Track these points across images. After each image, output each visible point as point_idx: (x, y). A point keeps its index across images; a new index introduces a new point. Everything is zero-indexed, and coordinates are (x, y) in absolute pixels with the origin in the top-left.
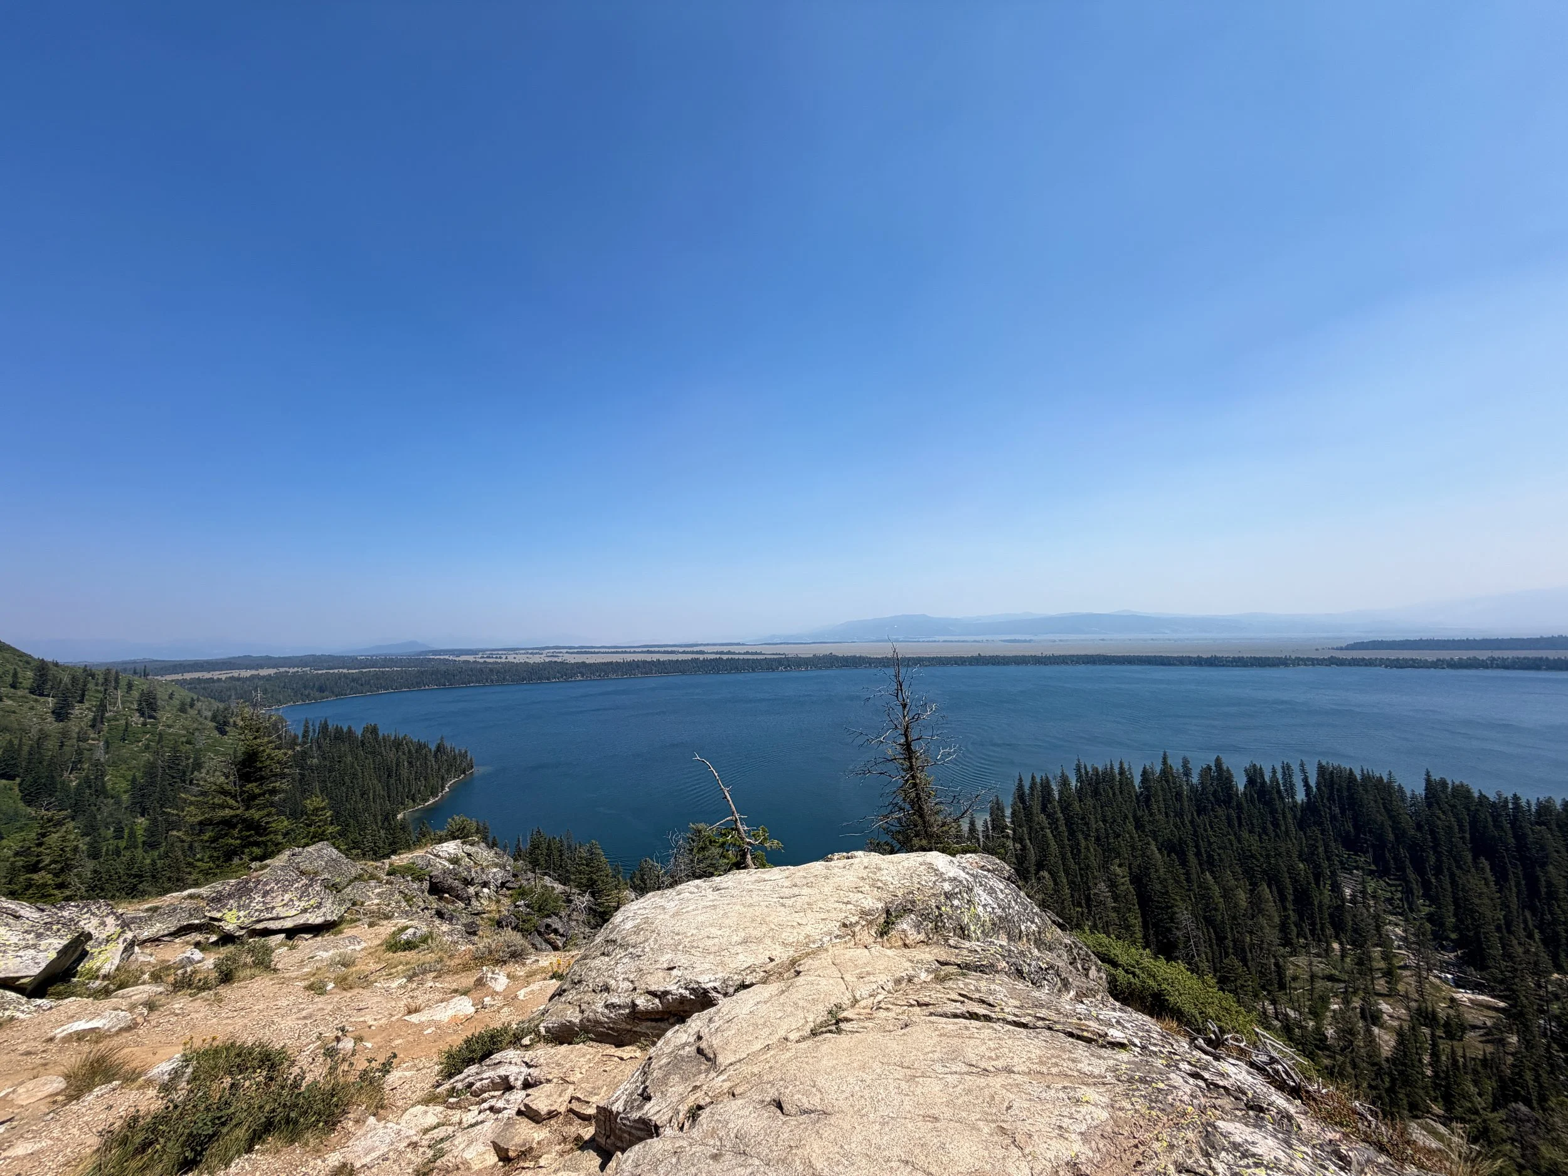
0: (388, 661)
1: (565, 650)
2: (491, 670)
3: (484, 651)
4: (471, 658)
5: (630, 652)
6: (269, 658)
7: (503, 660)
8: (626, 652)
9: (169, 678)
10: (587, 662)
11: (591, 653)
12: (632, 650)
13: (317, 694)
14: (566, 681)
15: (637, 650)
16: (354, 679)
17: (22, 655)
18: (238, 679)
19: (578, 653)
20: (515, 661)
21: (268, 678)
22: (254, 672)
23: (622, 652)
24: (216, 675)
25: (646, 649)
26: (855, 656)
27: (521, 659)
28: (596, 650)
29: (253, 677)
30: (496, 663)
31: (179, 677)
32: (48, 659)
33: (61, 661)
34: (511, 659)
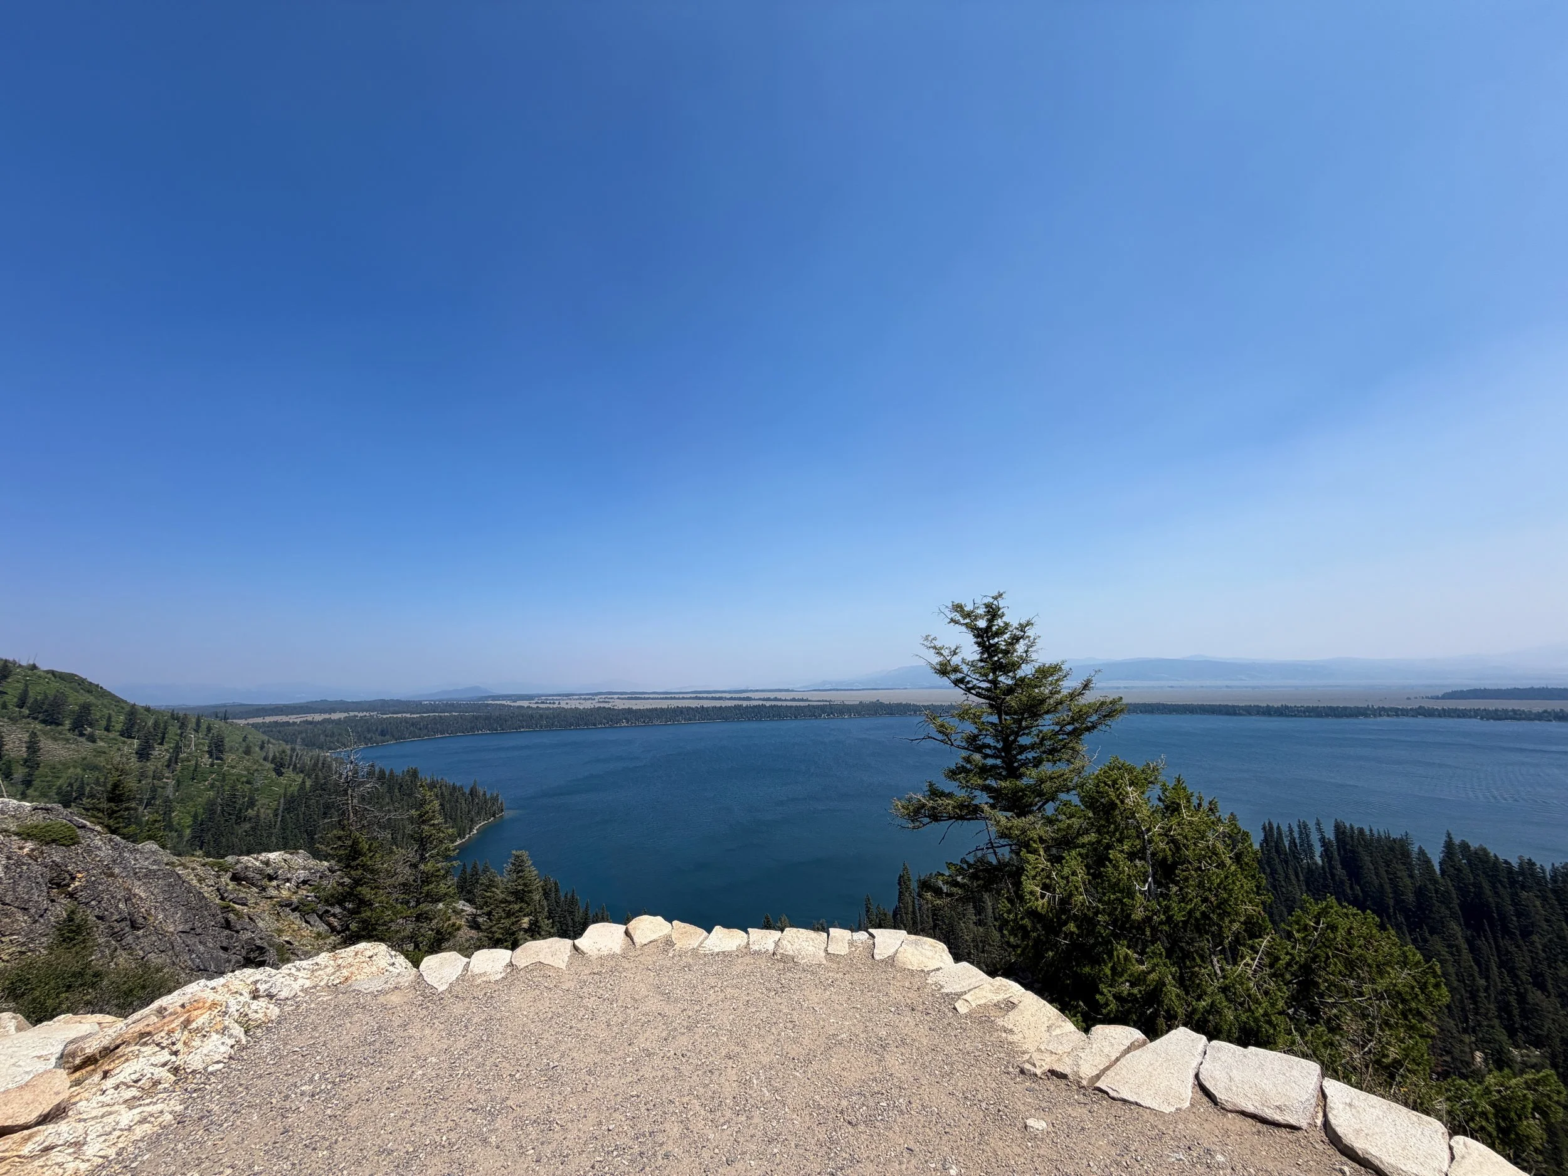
0: (450, 706)
1: (616, 696)
2: (543, 716)
3: (539, 696)
4: (525, 704)
5: (679, 699)
6: (342, 702)
7: (555, 706)
8: (675, 698)
10: (634, 708)
11: (641, 699)
12: (681, 696)
13: (380, 738)
15: (685, 696)
16: (416, 724)
18: (311, 723)
19: (629, 699)
20: (566, 707)
21: (338, 722)
22: (327, 716)
23: (671, 698)
24: (292, 719)
25: (695, 695)
26: (901, 704)
27: (573, 704)
28: (647, 696)
29: (324, 721)
30: (548, 709)
31: (260, 720)
34: (563, 705)
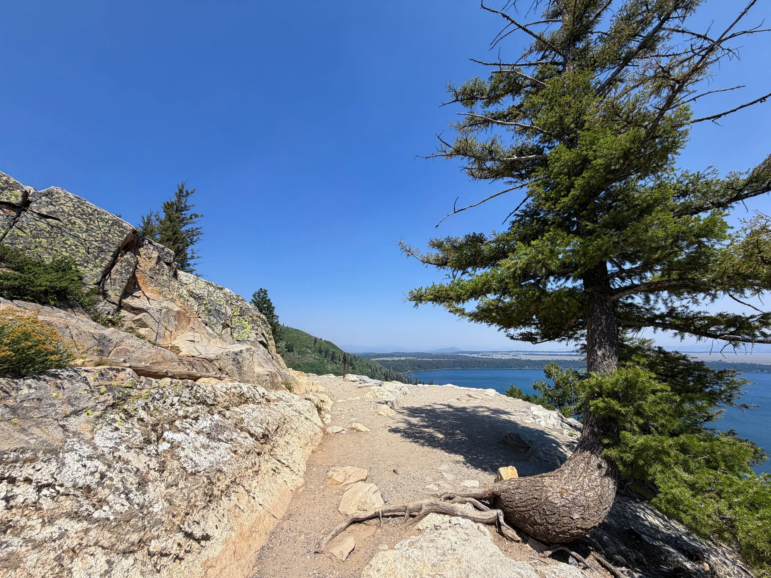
0: (443, 356)
1: (521, 353)
2: (484, 362)
3: (482, 352)
4: (476, 356)
5: (558, 355)
6: (404, 353)
7: (490, 357)
8: (556, 355)
9: (376, 359)
10: (532, 359)
11: (536, 355)
12: (560, 354)
13: (418, 369)
14: (520, 369)
15: (563, 354)
16: (430, 363)
17: (341, 351)
18: (394, 361)
19: (528, 354)
20: (496, 358)
21: (403, 361)
22: (399, 358)
23: (554, 355)
24: (388, 359)
25: (568, 354)
27: (498, 357)
28: (539, 353)
29: (399, 360)
30: (487, 358)
31: (378, 359)
32: (346, 352)
33: (349, 352)
34: (494, 357)
